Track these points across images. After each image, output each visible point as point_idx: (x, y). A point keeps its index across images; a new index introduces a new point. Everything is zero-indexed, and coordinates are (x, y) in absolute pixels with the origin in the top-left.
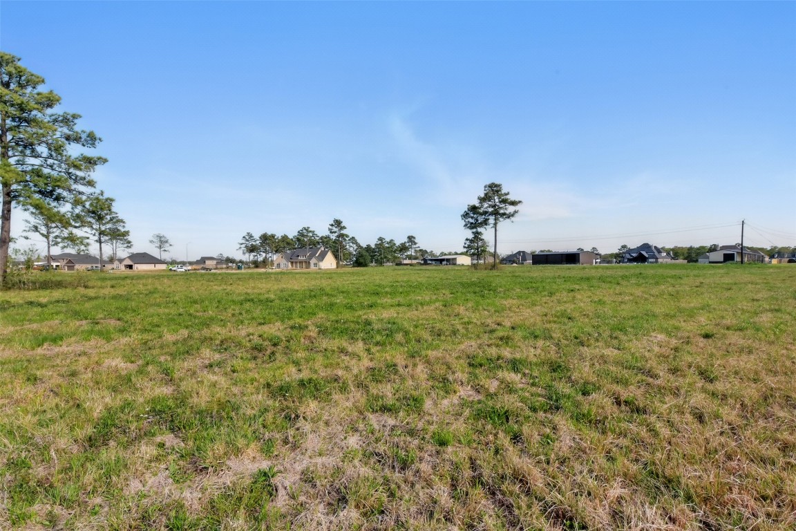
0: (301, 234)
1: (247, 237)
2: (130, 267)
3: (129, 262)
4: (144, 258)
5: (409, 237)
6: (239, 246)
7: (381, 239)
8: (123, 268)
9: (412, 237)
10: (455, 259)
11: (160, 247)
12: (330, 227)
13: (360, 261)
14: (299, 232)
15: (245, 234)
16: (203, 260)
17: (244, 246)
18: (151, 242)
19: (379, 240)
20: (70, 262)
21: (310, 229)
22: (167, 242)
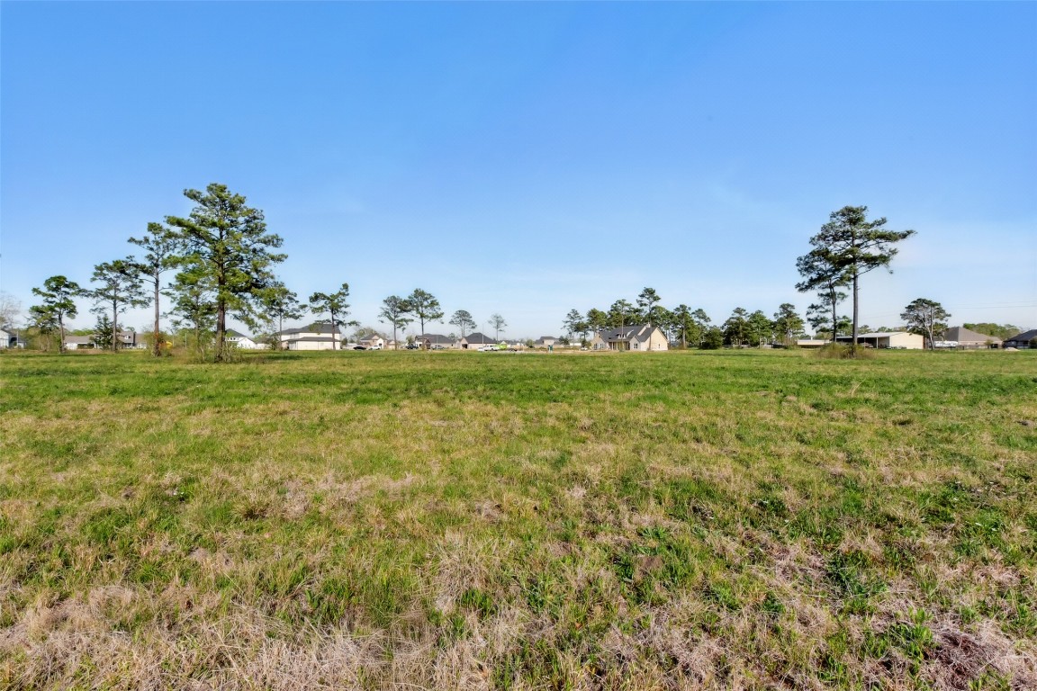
0: (615, 308)
1: (572, 315)
2: (466, 346)
3: (464, 342)
4: (477, 338)
5: (783, 307)
6: (564, 324)
7: (739, 311)
8: (461, 348)
9: (789, 305)
10: (887, 338)
11: (498, 327)
12: (640, 299)
13: (710, 342)
14: (612, 306)
15: (569, 311)
16: (542, 340)
17: (569, 324)
18: (490, 322)
19: (735, 312)
20: (428, 341)
21: (626, 302)
22: (502, 322)
